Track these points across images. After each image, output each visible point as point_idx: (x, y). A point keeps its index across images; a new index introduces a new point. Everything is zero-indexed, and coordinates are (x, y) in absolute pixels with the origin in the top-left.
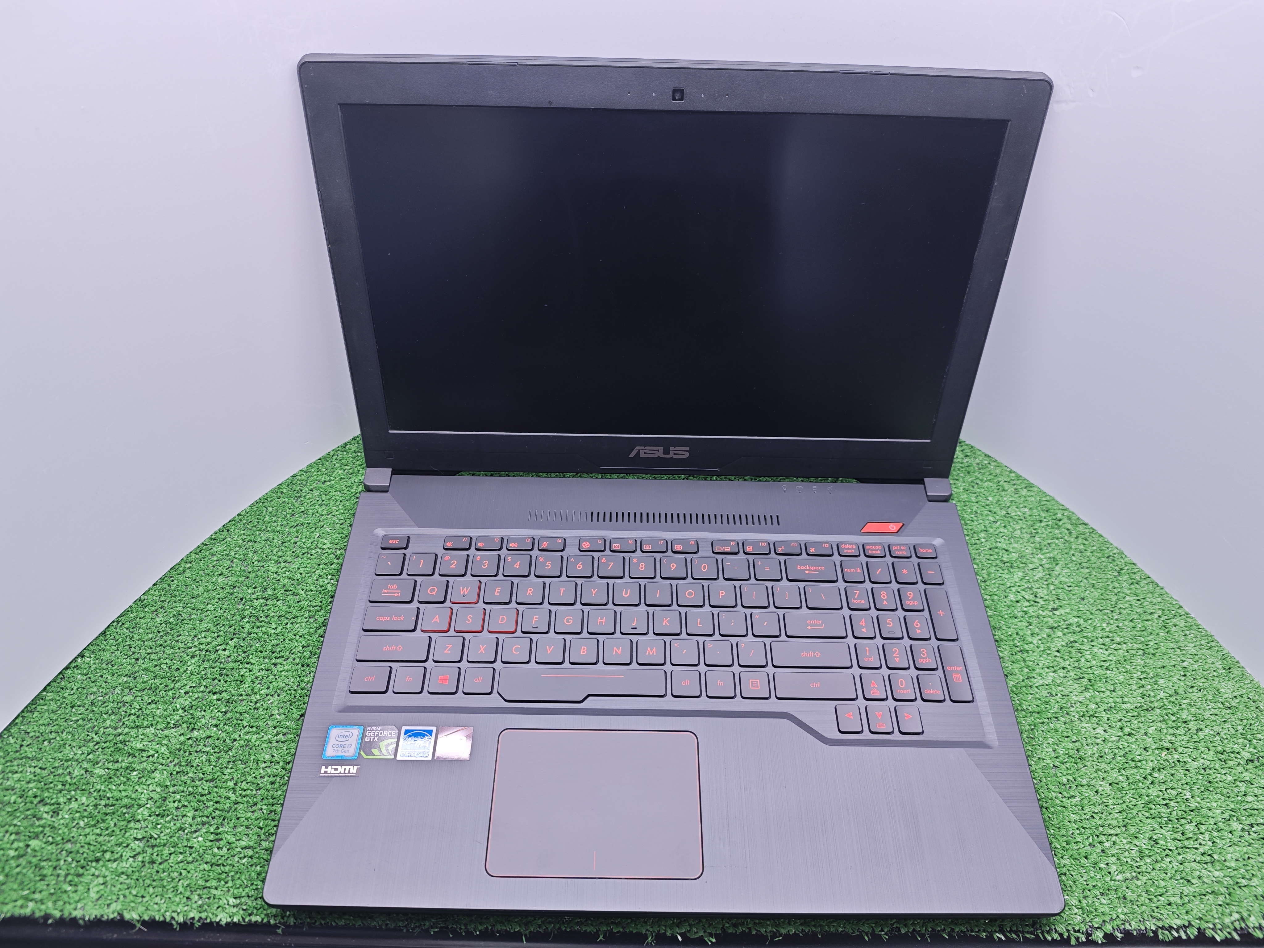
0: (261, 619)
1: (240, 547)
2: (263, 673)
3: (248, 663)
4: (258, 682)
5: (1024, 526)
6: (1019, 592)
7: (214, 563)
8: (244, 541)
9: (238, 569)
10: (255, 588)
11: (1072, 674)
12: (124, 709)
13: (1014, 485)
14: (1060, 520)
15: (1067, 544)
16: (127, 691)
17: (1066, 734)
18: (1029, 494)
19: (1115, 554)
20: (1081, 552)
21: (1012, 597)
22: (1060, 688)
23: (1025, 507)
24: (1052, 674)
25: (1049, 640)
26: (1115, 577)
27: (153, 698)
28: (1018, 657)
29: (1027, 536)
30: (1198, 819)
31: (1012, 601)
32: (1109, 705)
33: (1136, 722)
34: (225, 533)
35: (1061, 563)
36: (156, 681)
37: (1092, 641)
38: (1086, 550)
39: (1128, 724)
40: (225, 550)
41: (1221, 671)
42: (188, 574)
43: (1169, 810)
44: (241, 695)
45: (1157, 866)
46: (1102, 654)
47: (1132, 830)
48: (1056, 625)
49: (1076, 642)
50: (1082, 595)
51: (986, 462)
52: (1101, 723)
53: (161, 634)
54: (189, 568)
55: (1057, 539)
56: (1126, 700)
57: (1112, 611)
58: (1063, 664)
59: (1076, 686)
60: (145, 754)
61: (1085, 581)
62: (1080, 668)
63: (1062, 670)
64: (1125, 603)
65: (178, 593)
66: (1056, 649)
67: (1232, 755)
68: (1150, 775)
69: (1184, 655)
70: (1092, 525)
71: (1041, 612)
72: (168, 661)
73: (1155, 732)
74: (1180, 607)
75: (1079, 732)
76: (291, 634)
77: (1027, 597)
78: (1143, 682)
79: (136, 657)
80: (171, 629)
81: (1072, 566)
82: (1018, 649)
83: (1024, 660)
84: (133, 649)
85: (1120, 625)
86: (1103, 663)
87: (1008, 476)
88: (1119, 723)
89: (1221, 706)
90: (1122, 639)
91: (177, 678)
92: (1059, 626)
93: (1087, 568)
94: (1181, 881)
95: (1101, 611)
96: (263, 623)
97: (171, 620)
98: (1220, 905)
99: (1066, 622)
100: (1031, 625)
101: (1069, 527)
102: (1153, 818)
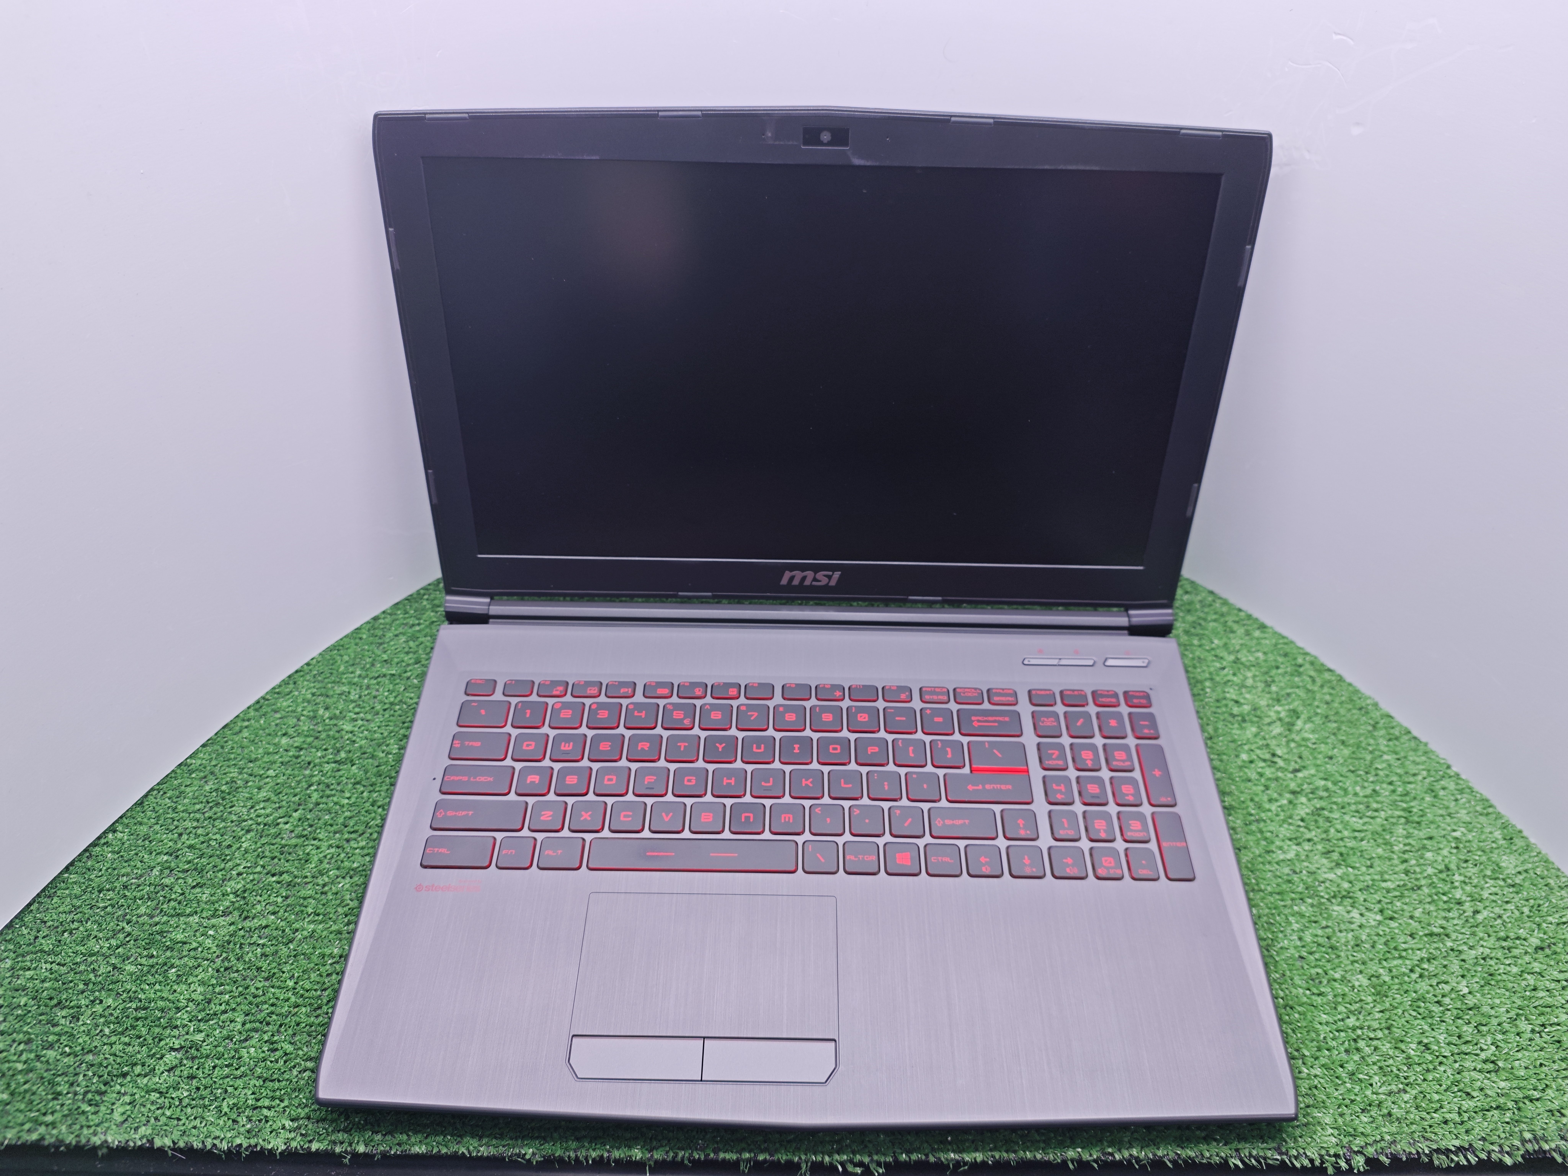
0: (332, 787)
1: (309, 702)
2: (332, 850)
3: (315, 839)
4: (326, 861)
5: (1257, 673)
6: (1252, 750)
7: (278, 721)
8: (313, 694)
9: (306, 728)
10: (326, 750)
11: (1319, 847)
12: (162, 893)
13: (1244, 625)
14: (1300, 666)
15: (1310, 695)
16: (167, 872)
17: (1313, 918)
18: (1262, 635)
19: (1368, 705)
20: (1327, 703)
21: (1244, 756)
22: (1306, 864)
23: (1258, 651)
24: (1294, 847)
25: (1291, 807)
26: (1369, 732)
27: (199, 880)
28: (1254, 827)
29: (1261, 686)
30: (1478, 1018)
31: (1244, 761)
32: (1365, 884)
33: (1398, 904)
34: (291, 686)
35: (1304, 717)
36: (203, 860)
37: (1343, 808)
38: (1332, 701)
39: (1390, 906)
40: (289, 706)
41: (1502, 842)
42: (245, 733)
43: (1441, 1008)
44: (306, 877)
45: (1430, 1077)
46: (1356, 822)
47: (1398, 1033)
48: (1298, 790)
49: (1323, 809)
50: (1330, 753)
51: (1210, 599)
52: (1357, 905)
53: (211, 805)
54: (246, 727)
55: (1298, 687)
56: (1386, 877)
57: (1367, 773)
58: (1308, 836)
59: (1325, 861)
60: (187, 947)
61: (1332, 737)
62: (1328, 840)
63: (1306, 843)
64: (1383, 762)
65: (232, 756)
66: (1299, 817)
67: (1518, 942)
68: (1418, 966)
69: (1455, 824)
70: (1339, 670)
71: (1280, 774)
72: (218, 836)
73: (1422, 915)
74: (1449, 767)
75: (1329, 918)
76: (368, 804)
77: (1262, 756)
78: (1406, 856)
79: (179, 831)
80: (223, 799)
81: (1318, 720)
82: (1252, 818)
83: (1261, 832)
84: (176, 823)
85: (1378, 788)
86: (1356, 834)
87: (1237, 615)
88: (1379, 906)
89: (1502, 883)
90: (1379, 806)
91: (228, 858)
92: (1302, 790)
93: (1335, 722)
94: (1459, 1094)
95: (1353, 772)
96: (333, 792)
97: (224, 788)
98: (1508, 1123)
99: (1311, 786)
100: (1267, 789)
101: (1312, 673)
102: (1423, 1018)
